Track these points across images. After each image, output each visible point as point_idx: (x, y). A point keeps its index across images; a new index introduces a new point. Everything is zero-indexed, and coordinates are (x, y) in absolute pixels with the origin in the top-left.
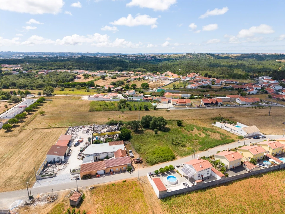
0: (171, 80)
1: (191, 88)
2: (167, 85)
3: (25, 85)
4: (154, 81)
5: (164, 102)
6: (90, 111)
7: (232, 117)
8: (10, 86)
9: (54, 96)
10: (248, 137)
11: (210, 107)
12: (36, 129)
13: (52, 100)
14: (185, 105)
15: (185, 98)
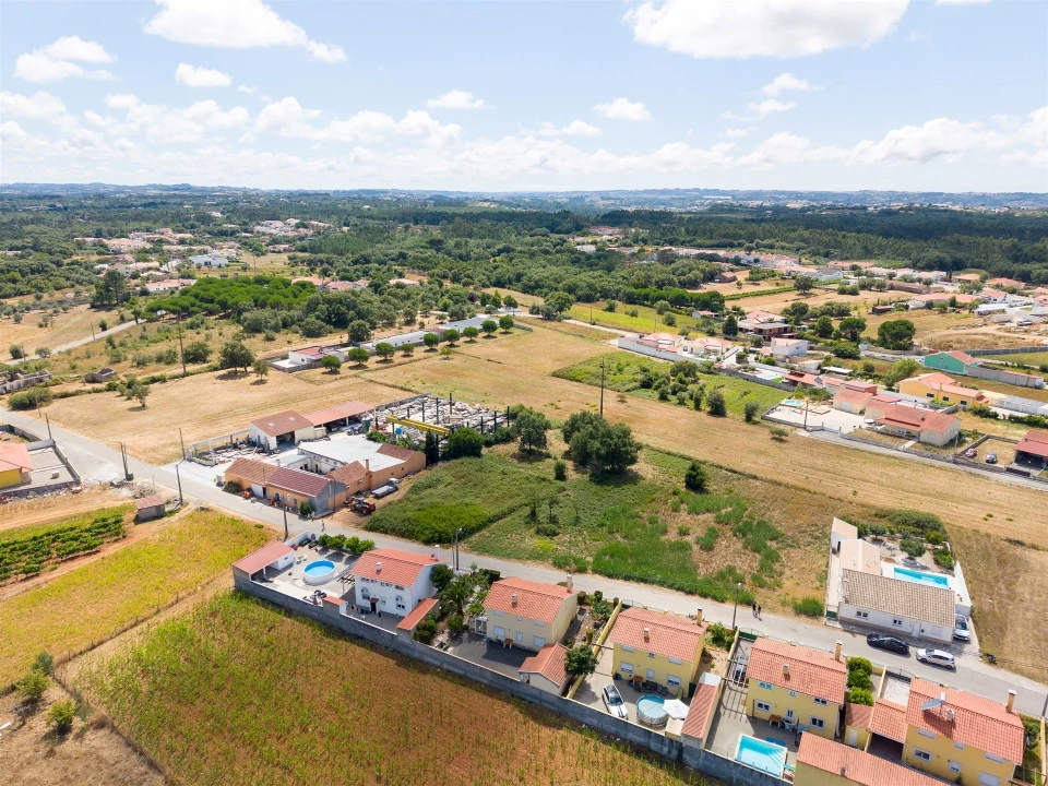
5: (847, 405)
6: (555, 375)
9: (560, 321)
10: (844, 622)
13: (531, 330)
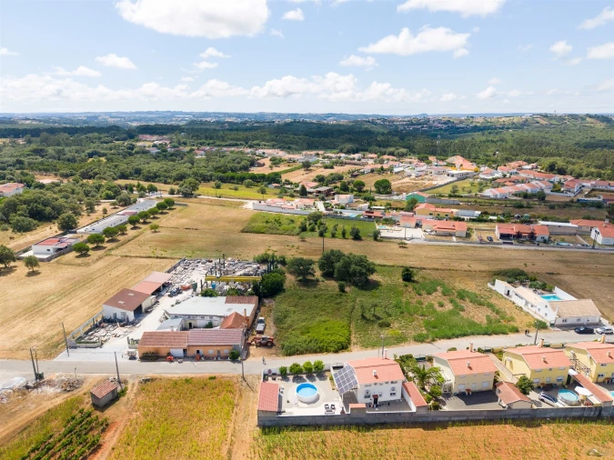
0: (453, 176)
1: (492, 196)
2: (440, 186)
3: (155, 174)
4: (413, 177)
5: (408, 224)
6: (243, 231)
7: (553, 274)
8: (131, 174)
9: (196, 197)
10: (559, 326)
11: (512, 244)
12: (126, 256)
13: (186, 205)
14: (451, 235)
15: (463, 220)
